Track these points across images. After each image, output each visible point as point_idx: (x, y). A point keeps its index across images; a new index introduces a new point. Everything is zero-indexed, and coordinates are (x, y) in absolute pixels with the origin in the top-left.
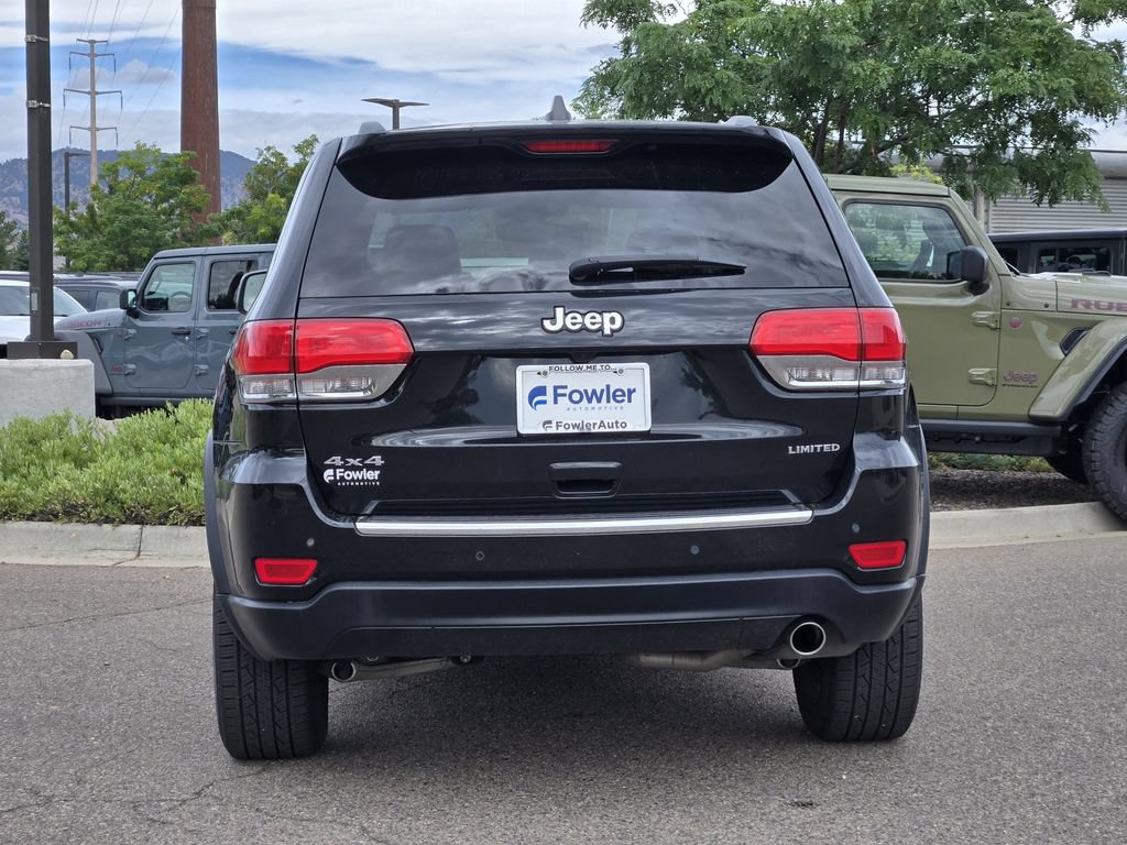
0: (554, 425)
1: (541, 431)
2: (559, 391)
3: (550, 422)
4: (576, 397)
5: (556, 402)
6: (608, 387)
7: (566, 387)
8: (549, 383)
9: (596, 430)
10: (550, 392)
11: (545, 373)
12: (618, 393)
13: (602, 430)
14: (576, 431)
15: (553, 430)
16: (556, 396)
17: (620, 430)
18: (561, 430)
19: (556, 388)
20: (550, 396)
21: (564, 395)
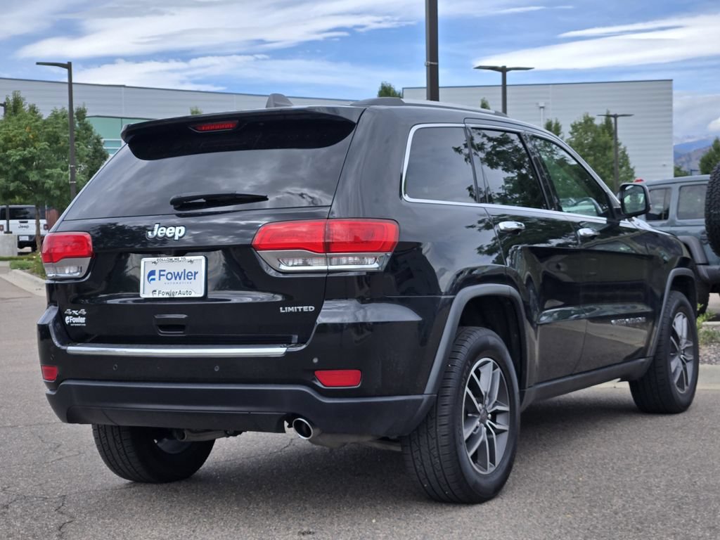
0: (157, 292)
1: (151, 296)
2: (162, 273)
3: (155, 291)
4: (169, 276)
5: (160, 279)
6: (185, 270)
7: (164, 271)
8: (157, 268)
9: (177, 296)
10: (157, 273)
11: (155, 263)
12: (190, 274)
13: (180, 296)
14: (168, 296)
15: (156, 296)
16: (160, 275)
17: (189, 296)
18: (161, 296)
19: (160, 271)
20: (156, 276)
21: (164, 275)
